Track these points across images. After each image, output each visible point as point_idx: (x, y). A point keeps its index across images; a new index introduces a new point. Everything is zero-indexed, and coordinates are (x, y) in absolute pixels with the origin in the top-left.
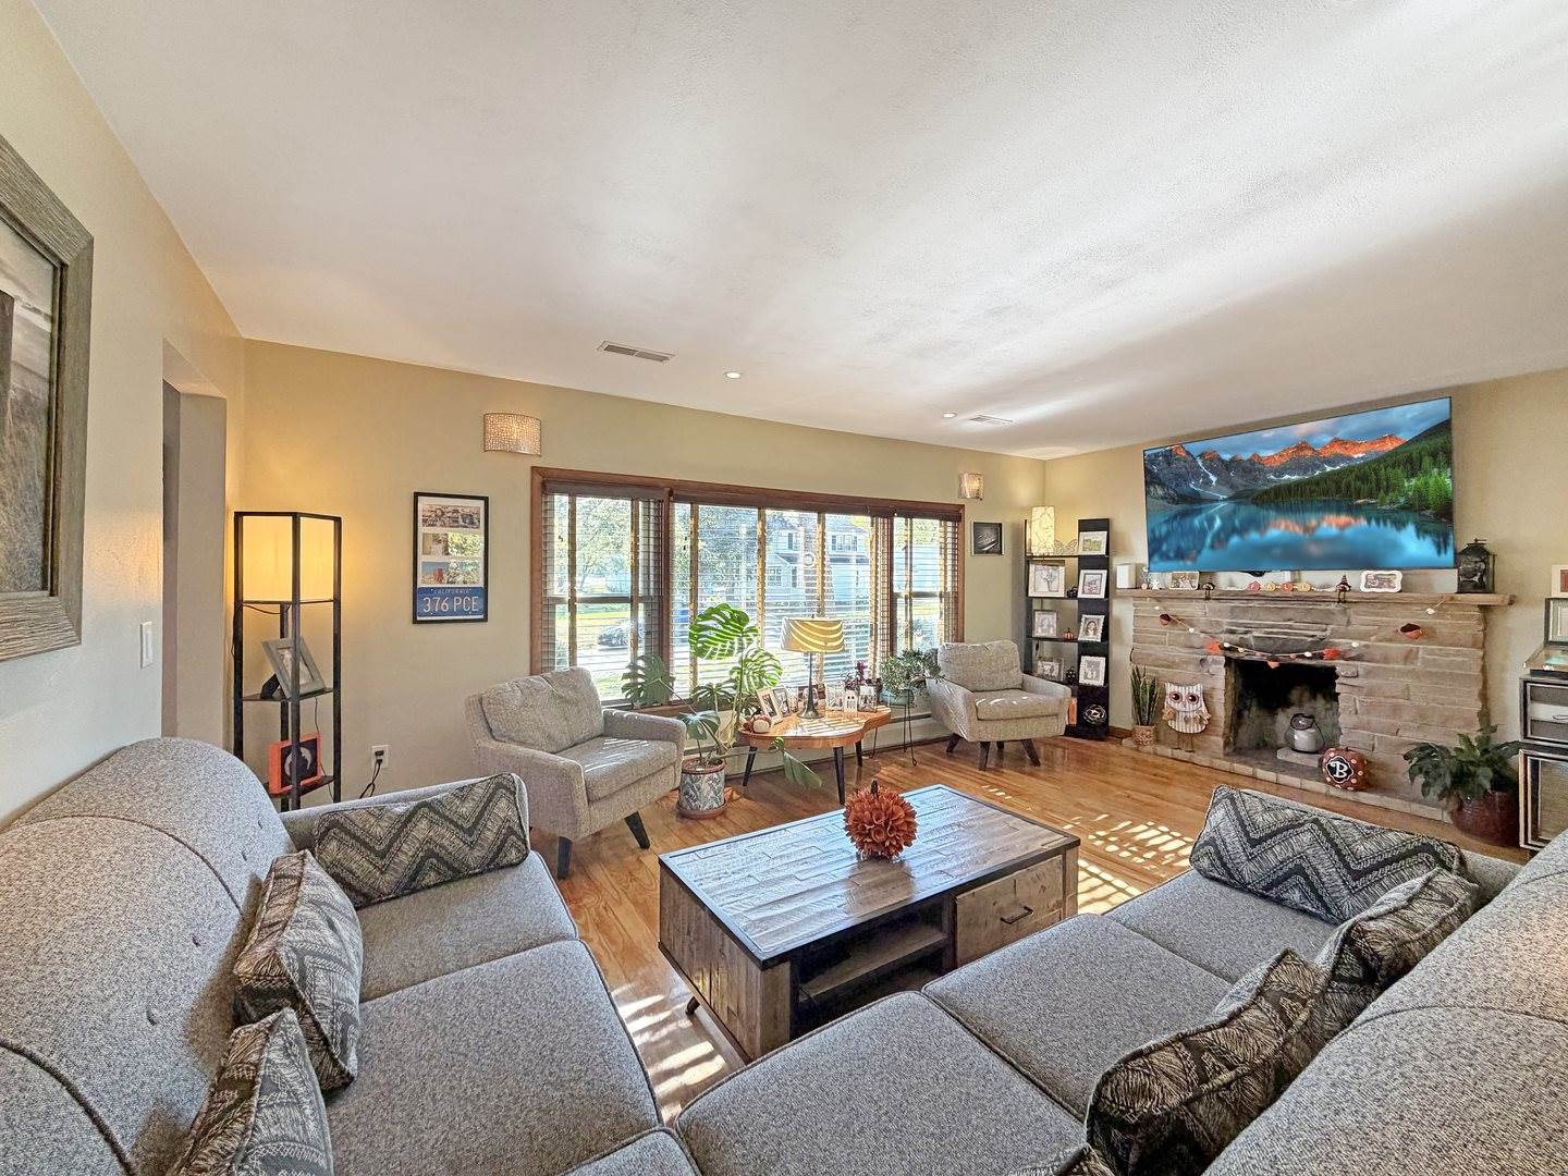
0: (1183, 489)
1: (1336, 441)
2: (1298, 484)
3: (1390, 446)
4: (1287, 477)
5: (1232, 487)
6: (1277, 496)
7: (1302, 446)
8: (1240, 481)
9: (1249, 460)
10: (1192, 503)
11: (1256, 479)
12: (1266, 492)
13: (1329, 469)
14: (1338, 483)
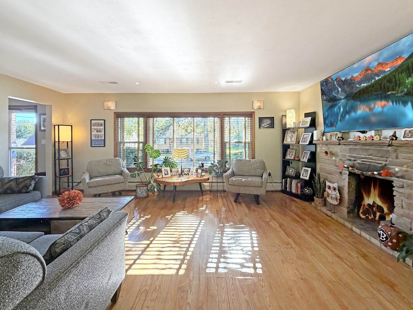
0: (331, 96)
1: (379, 64)
2: (367, 88)
3: (400, 62)
4: (363, 85)
5: (346, 92)
6: (360, 94)
7: (367, 69)
8: (348, 89)
9: (351, 79)
10: (334, 102)
11: (352, 88)
12: (356, 93)
13: (377, 78)
14: (380, 85)
